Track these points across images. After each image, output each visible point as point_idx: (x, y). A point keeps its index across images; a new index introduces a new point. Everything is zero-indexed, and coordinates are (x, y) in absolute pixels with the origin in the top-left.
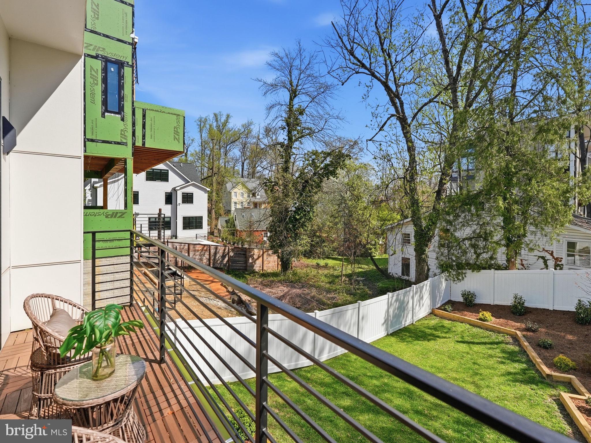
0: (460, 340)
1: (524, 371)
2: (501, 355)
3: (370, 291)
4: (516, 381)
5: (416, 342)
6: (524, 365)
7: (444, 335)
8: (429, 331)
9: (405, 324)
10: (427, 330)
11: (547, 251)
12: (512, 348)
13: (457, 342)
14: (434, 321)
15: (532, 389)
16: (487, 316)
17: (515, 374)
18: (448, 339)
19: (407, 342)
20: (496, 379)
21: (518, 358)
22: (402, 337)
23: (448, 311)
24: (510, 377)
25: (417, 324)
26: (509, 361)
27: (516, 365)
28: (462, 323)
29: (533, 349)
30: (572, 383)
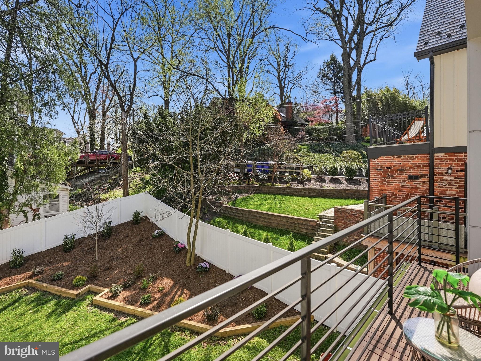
1: (58, 305)
2: (29, 307)
4: (60, 315)
6: (54, 301)
12: (33, 295)
15: (75, 311)
17: (54, 311)
20: (45, 326)
21: (45, 300)
24: (54, 316)
26: (40, 307)
27: (48, 305)
29: (52, 285)
30: (91, 289)
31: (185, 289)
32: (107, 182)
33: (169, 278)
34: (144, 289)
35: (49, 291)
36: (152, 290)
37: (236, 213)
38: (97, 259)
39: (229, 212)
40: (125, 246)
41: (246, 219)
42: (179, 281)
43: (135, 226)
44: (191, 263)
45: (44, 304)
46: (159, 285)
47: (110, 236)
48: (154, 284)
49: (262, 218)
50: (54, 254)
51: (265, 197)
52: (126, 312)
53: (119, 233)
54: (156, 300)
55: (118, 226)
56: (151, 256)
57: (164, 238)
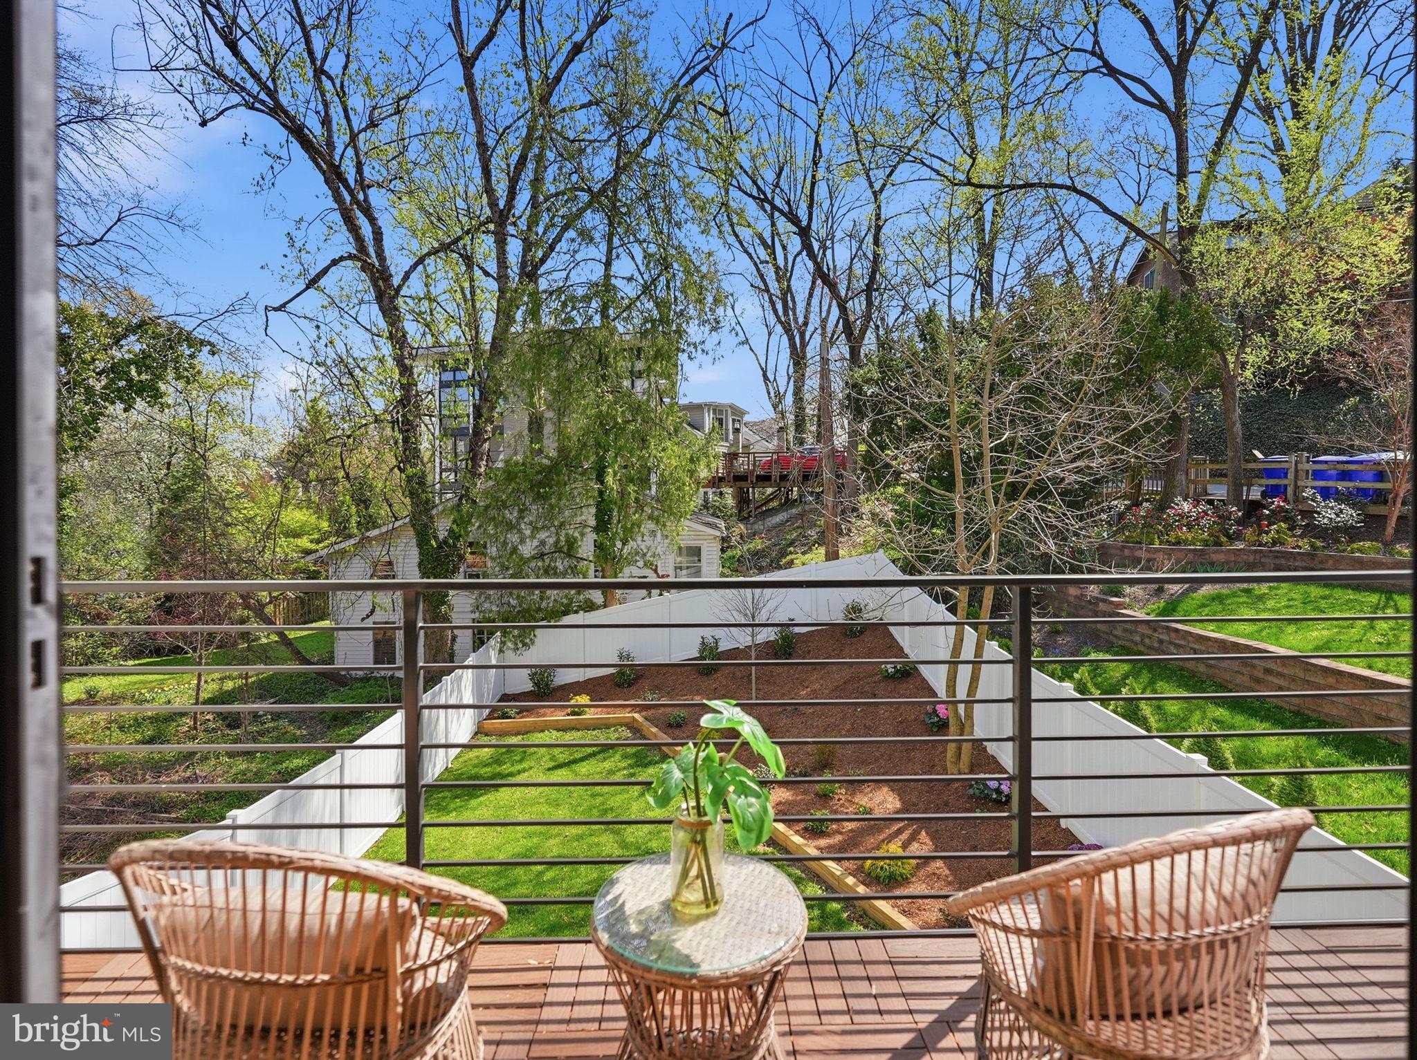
0: (552, 764)
2: (624, 764)
3: (300, 728)
5: (474, 802)
7: (520, 767)
8: (488, 769)
9: (433, 775)
10: (482, 771)
13: (549, 769)
16: (582, 702)
18: (531, 772)
19: (455, 809)
22: (438, 804)
23: (510, 717)
25: (456, 765)
26: (637, 770)
28: (543, 731)
29: (665, 734)
31: (923, 833)
32: (815, 525)
33: (893, 790)
34: (825, 798)
36: (842, 806)
37: (1171, 643)
39: (1143, 635)
40: (817, 686)
41: (1210, 671)
42: (914, 805)
43: (847, 641)
44: (961, 766)
45: (646, 766)
46: (863, 800)
47: (790, 655)
48: (853, 794)
49: (1280, 675)
50: (681, 676)
51: (1324, 598)
53: (809, 652)
54: (841, 833)
55: (811, 634)
56: (869, 723)
57: (910, 684)
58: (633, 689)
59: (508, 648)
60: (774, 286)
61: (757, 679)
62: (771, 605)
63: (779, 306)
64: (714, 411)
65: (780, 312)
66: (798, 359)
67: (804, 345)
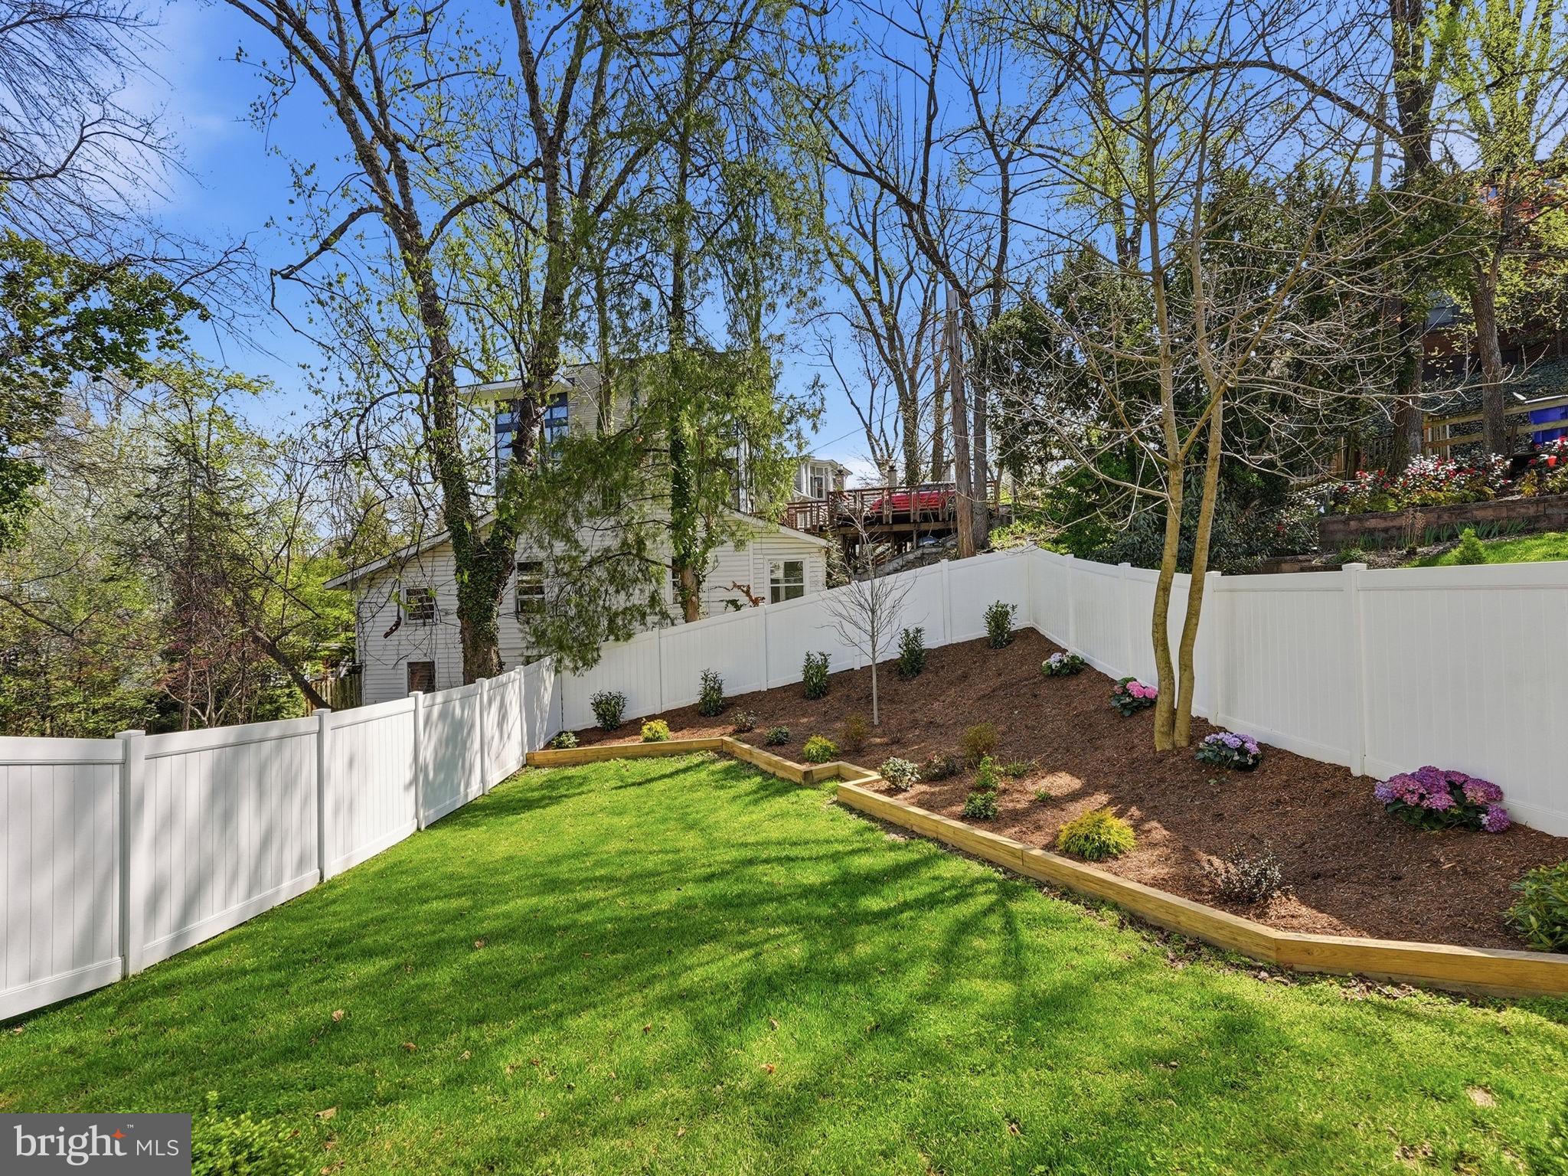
0: (618, 785)
1: (760, 786)
2: (712, 779)
4: (756, 802)
6: (756, 779)
7: (576, 790)
8: (535, 793)
9: (466, 795)
10: (529, 794)
11: (739, 587)
12: (723, 764)
13: (614, 789)
14: (537, 777)
16: (659, 728)
17: (752, 792)
18: (589, 794)
21: (740, 774)
23: (566, 747)
24: (745, 800)
26: (730, 782)
27: (744, 782)
28: (608, 760)
29: (762, 749)
30: (842, 771)
33: (1079, 778)
34: (984, 789)
35: (755, 762)
36: (1010, 796)
38: (876, 722)
43: (992, 652)
44: (1177, 737)
45: (737, 779)
47: (919, 672)
48: (1023, 786)
50: (783, 699)
52: (915, 829)
53: (943, 667)
55: (944, 649)
56: (1030, 723)
57: (1083, 680)
58: (722, 717)
59: (566, 668)
60: (878, 320)
61: (879, 698)
62: (896, 595)
63: (885, 344)
64: (813, 469)
65: (887, 351)
66: (908, 403)
67: (914, 386)
